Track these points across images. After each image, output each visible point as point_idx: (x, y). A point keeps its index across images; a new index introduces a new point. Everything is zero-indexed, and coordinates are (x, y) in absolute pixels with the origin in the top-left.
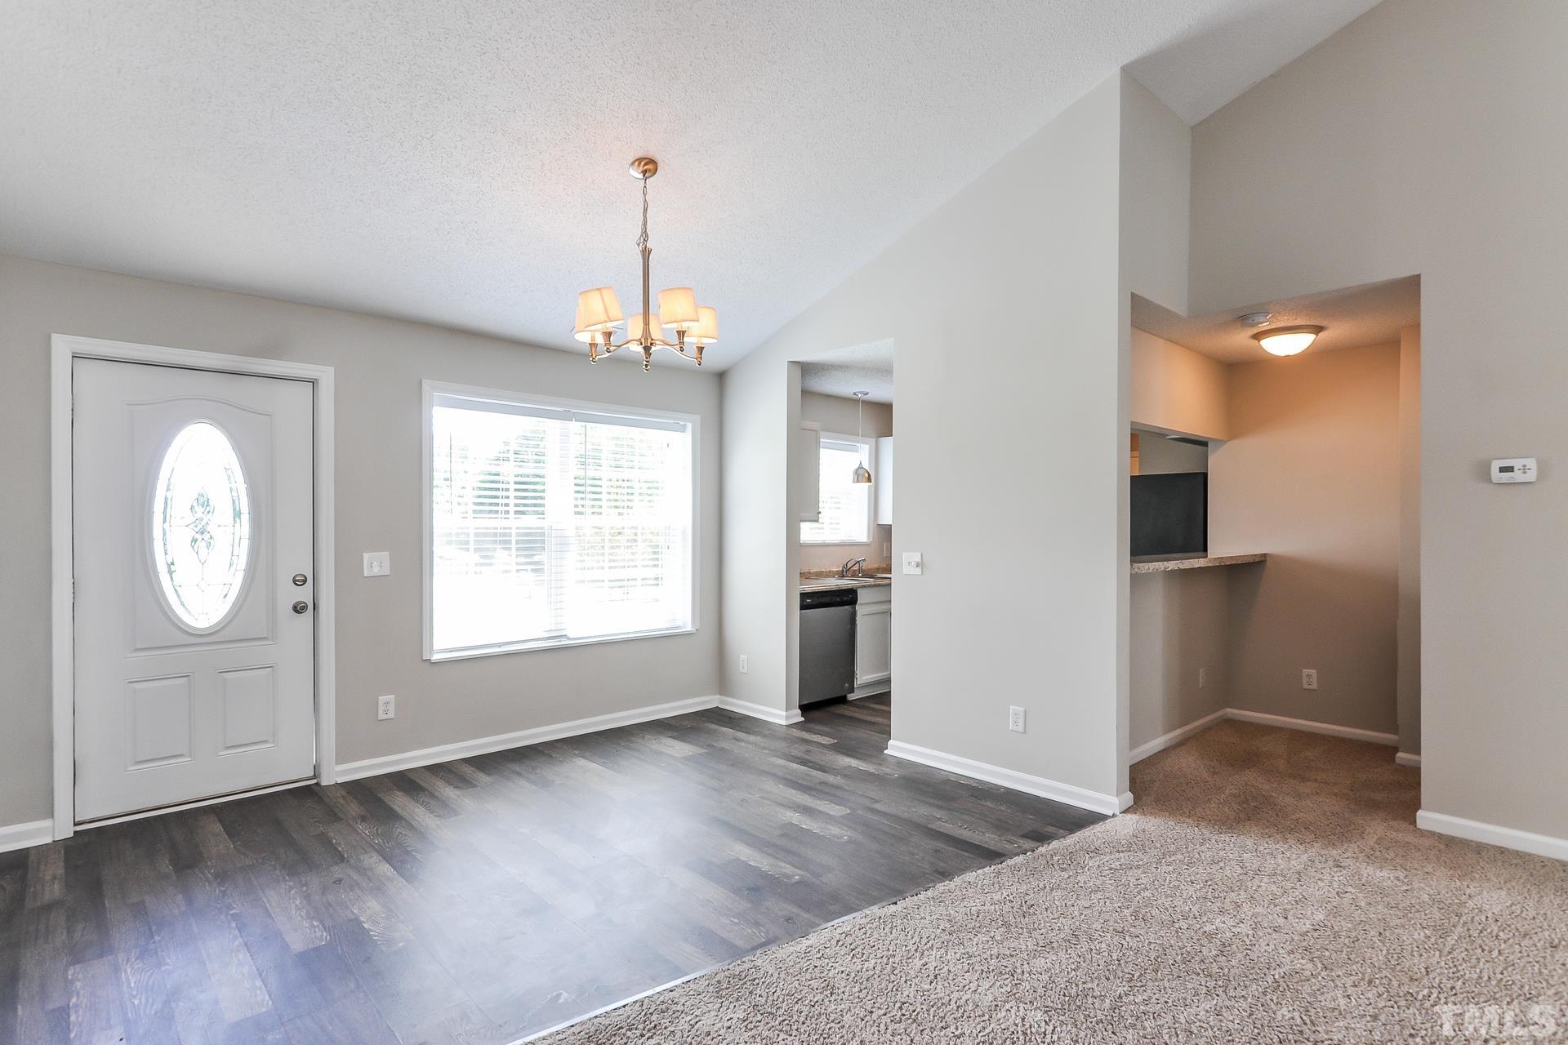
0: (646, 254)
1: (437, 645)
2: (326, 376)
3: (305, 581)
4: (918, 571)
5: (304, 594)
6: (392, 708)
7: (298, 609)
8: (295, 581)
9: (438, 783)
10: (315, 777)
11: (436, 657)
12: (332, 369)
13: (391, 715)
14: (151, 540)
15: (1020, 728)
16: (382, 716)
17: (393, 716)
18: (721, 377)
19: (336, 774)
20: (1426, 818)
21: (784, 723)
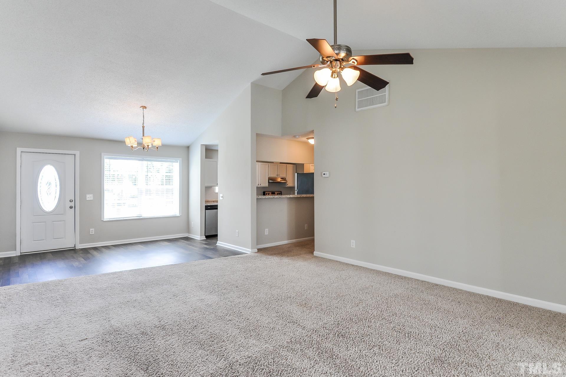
0: (143, 127)
1: (105, 218)
2: (78, 153)
3: (72, 201)
4: (222, 198)
5: (72, 204)
6: (93, 232)
7: (71, 207)
8: (70, 201)
9: (104, 250)
10: (75, 247)
11: (105, 220)
12: (79, 152)
13: (93, 233)
14: (37, 191)
15: (237, 236)
16: (91, 233)
17: (93, 234)
18: (188, 147)
19: (79, 246)
20: (316, 253)
21: (199, 239)
